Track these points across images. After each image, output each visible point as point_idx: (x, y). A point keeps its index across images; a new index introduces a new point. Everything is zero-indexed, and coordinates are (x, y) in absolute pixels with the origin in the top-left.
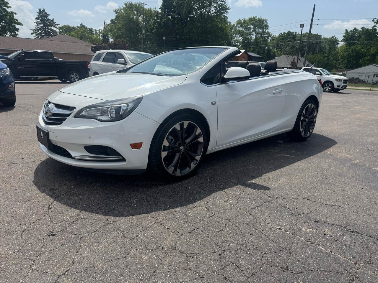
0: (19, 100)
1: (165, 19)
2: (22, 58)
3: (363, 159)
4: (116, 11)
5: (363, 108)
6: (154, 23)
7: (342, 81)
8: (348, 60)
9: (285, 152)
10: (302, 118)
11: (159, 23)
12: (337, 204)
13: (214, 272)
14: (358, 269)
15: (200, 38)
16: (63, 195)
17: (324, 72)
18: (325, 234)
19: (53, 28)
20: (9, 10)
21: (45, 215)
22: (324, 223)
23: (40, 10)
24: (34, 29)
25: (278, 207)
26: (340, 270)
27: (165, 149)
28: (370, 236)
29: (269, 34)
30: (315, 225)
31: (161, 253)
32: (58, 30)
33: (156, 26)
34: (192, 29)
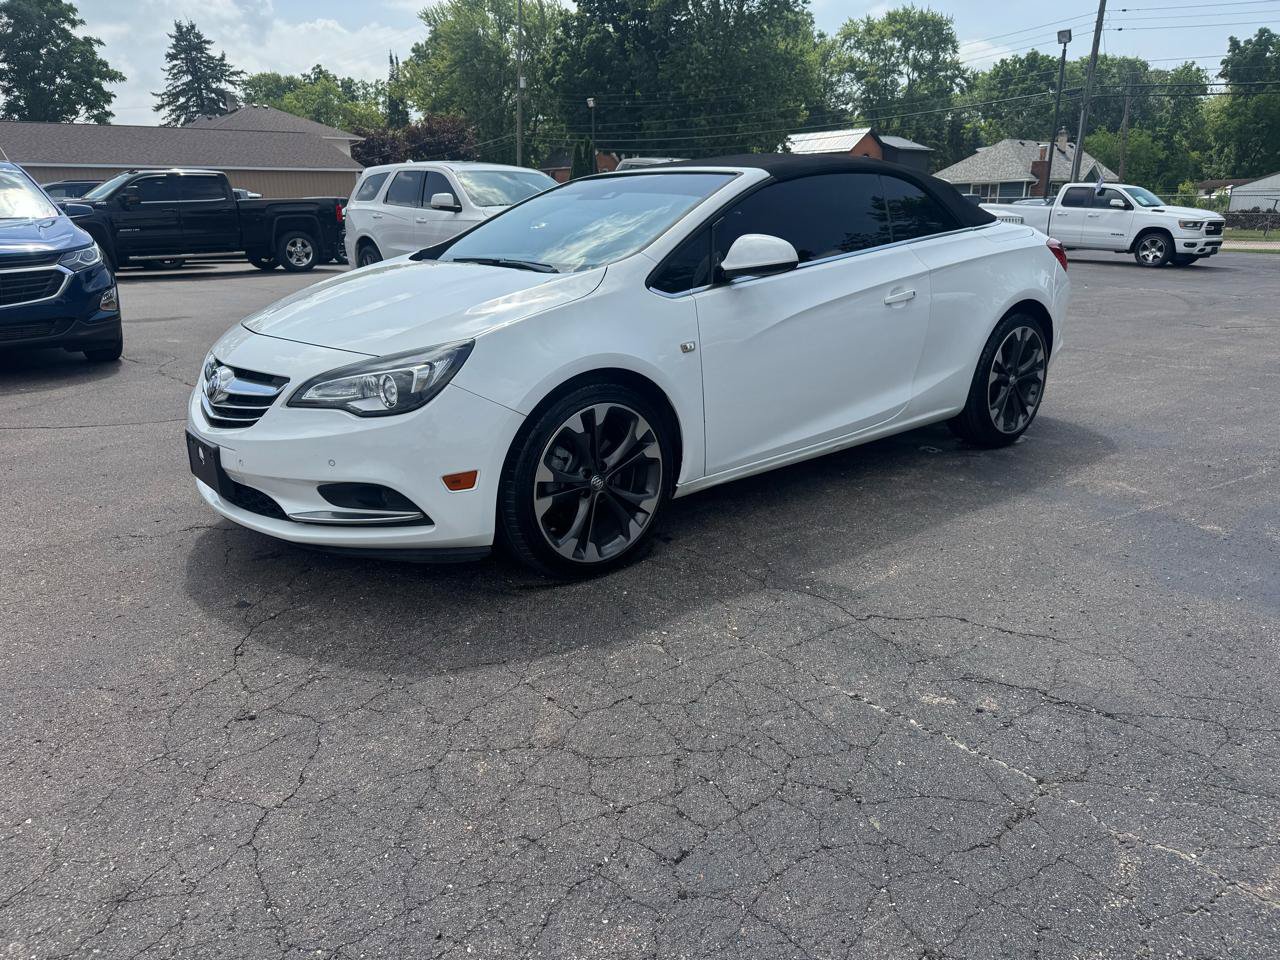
0: (132, 339)
1: (594, 36)
2: (131, 199)
3: (1179, 496)
4: (427, 16)
5: (1256, 324)
6: (557, 53)
7: (1202, 225)
8: (1240, 145)
9: (935, 481)
10: (993, 377)
11: (574, 53)
12: (1042, 631)
13: (654, 799)
14: (1041, 795)
15: (715, 96)
16: (274, 618)
17: (1139, 198)
18: (980, 711)
19: (223, 85)
20: (79, 33)
21: (227, 670)
22: (990, 681)
23: (179, 27)
24: (165, 94)
25: (866, 641)
26: (992, 795)
27: (544, 489)
28: (1108, 715)
29: (958, 69)
30: (959, 688)
31: (526, 758)
32: (239, 92)
33: (562, 60)
34: (684, 68)
